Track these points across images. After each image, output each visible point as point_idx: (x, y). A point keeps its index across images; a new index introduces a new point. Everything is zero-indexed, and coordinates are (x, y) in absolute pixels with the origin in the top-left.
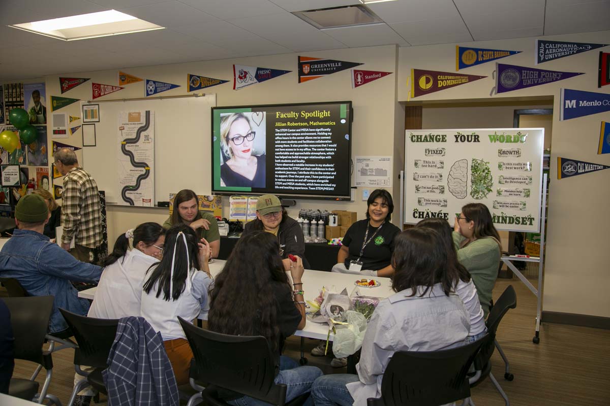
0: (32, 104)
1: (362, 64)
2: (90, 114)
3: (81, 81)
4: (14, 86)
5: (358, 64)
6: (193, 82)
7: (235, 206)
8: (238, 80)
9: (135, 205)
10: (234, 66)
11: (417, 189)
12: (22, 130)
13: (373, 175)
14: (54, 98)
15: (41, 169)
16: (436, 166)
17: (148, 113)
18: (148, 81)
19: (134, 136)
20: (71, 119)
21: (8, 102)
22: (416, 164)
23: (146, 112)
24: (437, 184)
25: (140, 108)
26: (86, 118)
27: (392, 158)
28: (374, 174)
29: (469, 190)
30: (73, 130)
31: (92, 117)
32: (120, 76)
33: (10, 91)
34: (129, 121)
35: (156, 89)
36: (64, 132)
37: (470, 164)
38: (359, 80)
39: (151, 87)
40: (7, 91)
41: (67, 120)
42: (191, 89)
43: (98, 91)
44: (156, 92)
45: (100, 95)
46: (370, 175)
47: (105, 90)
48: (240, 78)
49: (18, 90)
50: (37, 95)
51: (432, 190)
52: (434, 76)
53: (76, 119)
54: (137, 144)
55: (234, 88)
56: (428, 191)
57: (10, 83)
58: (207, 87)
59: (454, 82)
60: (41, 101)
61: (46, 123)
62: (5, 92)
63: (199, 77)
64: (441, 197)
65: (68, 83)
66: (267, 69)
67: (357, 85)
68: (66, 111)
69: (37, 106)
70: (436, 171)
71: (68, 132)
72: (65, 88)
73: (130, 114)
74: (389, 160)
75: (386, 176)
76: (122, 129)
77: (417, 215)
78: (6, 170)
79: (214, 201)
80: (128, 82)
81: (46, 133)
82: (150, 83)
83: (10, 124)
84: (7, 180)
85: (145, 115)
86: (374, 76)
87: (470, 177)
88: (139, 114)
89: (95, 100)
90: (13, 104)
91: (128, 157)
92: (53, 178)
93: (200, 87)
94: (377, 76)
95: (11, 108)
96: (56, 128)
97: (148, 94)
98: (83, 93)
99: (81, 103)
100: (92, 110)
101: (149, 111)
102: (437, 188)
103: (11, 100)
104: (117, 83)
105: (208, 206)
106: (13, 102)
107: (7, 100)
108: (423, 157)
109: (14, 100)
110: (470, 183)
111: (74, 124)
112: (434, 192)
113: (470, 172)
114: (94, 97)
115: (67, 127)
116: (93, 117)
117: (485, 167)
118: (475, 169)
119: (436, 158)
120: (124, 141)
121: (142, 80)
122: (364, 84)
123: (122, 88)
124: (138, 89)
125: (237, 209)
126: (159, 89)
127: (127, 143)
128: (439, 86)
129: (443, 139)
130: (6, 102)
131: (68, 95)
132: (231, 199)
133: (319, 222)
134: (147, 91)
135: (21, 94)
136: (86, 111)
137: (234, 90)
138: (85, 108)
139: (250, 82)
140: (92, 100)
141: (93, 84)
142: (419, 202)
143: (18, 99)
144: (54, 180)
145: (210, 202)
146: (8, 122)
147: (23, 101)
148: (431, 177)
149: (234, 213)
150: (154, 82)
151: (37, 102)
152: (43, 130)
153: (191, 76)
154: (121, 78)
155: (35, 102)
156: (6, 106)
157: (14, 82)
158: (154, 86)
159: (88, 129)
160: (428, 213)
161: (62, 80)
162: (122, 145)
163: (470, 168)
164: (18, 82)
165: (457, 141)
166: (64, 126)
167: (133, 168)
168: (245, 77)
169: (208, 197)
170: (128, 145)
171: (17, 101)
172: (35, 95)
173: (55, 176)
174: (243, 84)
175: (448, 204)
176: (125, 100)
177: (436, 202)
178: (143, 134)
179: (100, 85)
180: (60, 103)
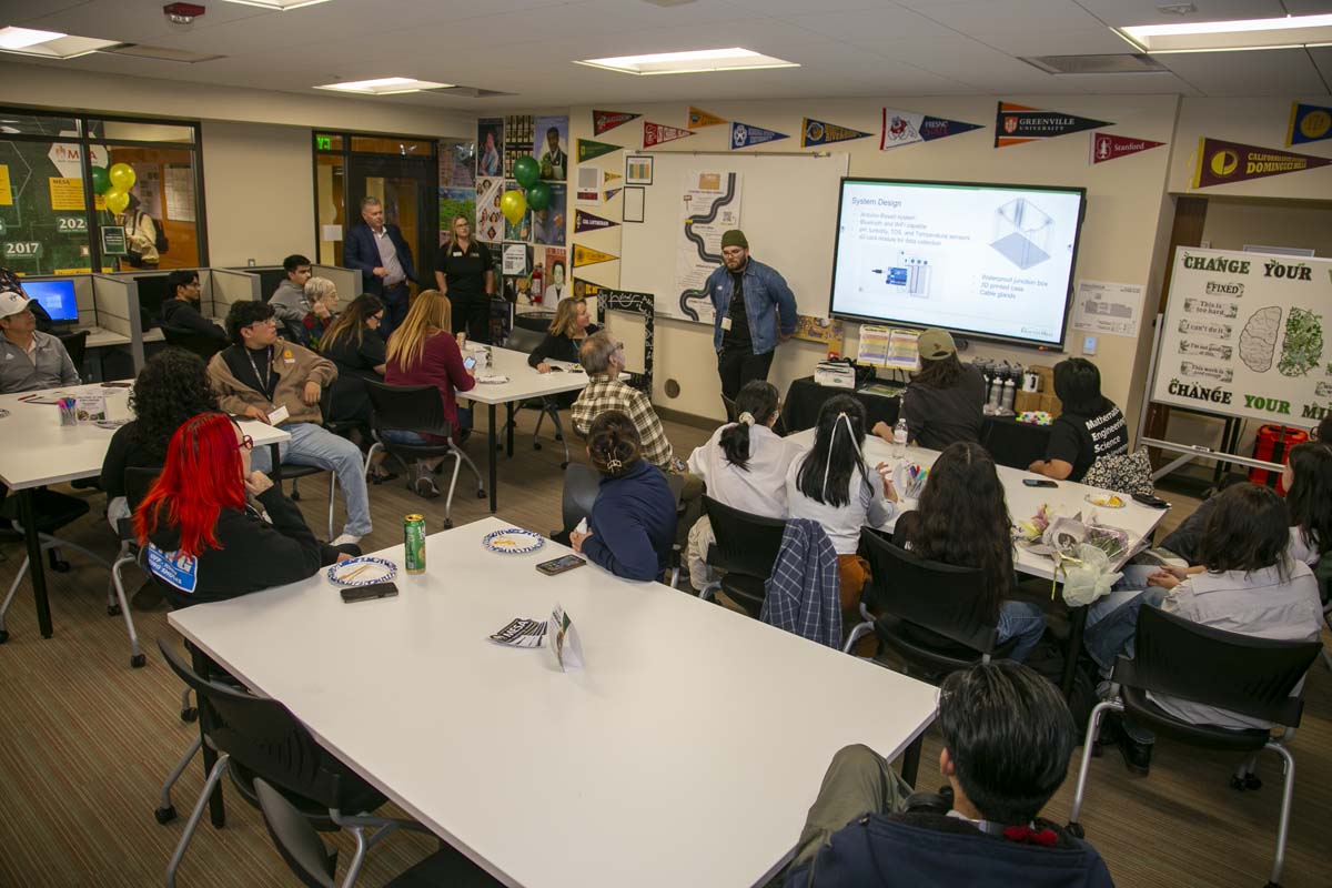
0: (546, 148)
1: (1112, 124)
2: (637, 171)
3: (627, 118)
4: (521, 120)
5: (1104, 124)
6: (811, 132)
7: (868, 342)
8: (889, 133)
9: (701, 321)
10: (885, 110)
11: (1183, 347)
12: (530, 189)
13: (1105, 314)
14: (582, 143)
15: (554, 250)
16: (1222, 313)
17: (732, 177)
18: (736, 125)
19: (707, 212)
20: (607, 177)
21: (511, 143)
22: (1187, 306)
23: (730, 174)
24: (1220, 343)
25: (721, 167)
26: (631, 177)
27: (1143, 288)
28: (1109, 312)
29: (1277, 359)
30: (609, 195)
31: (640, 176)
32: (691, 113)
33: (514, 126)
34: (700, 187)
35: (749, 137)
36: (594, 196)
37: (1286, 315)
38: (1104, 151)
39: (740, 135)
40: (509, 127)
41: (600, 177)
42: (808, 143)
43: (652, 135)
44: (747, 143)
45: (655, 142)
46: (1101, 313)
47: (664, 135)
48: (894, 131)
49: (526, 126)
50: (554, 134)
51: (1209, 351)
52: (1243, 152)
53: (614, 177)
54: (711, 225)
55: (882, 148)
56: (1201, 353)
57: (515, 114)
58: (835, 141)
59: (1278, 167)
60: (560, 144)
61: (565, 179)
62: (506, 128)
63: (822, 124)
64: (1224, 365)
65: (606, 118)
66: (941, 120)
67: (1097, 160)
68: (599, 164)
69: (553, 152)
70: (1221, 321)
71: (601, 196)
72: (601, 128)
73: (702, 176)
74: (1138, 291)
75: (1129, 317)
76: (688, 199)
77: (1175, 389)
78: (509, 251)
79: (831, 328)
80: (704, 124)
81: (565, 194)
82: (739, 127)
83: (511, 178)
84: (510, 266)
85: (727, 179)
86: (1131, 147)
87: (1281, 338)
88: (718, 176)
89: (648, 149)
90: (517, 147)
91: (695, 245)
92: (572, 266)
93: (822, 141)
94: (1136, 147)
95: (513, 152)
96: (582, 190)
97: (734, 146)
98: (628, 137)
99: (626, 152)
100: (642, 166)
101: (734, 174)
102: (1219, 350)
103: (514, 140)
104: (684, 124)
105: (820, 335)
106: (517, 144)
107: (508, 140)
108: (1201, 295)
109: (520, 140)
110: (1279, 348)
111: (611, 186)
112: (1212, 355)
113: (1283, 328)
114: (646, 145)
115: (600, 188)
116: (642, 176)
117: (1312, 323)
118: (1293, 325)
119: (1226, 300)
120: (691, 218)
121: (725, 122)
122: (1110, 158)
123: (692, 133)
124: (719, 136)
125: (871, 346)
126: (753, 140)
127: (695, 222)
128: (1249, 171)
129: (1244, 268)
130: (507, 144)
131: (605, 138)
132: (863, 330)
133: (1006, 383)
134: (734, 141)
135: (530, 132)
136: (632, 166)
137: (881, 152)
138: (631, 161)
139: (910, 139)
140: (641, 148)
141: (646, 124)
142: (1183, 368)
143: (526, 140)
144: (575, 270)
145: (825, 328)
146: (508, 175)
147: (532, 144)
148: (1211, 330)
149: (866, 351)
150: (747, 127)
151: (554, 146)
152: (561, 189)
153: (809, 122)
154: (691, 117)
155: (551, 146)
156: (507, 149)
157: (521, 114)
158: (745, 133)
159: (634, 196)
160: (1195, 389)
161: (597, 115)
162: (687, 224)
163: (1284, 322)
164: (526, 113)
165: (1268, 274)
166: (595, 187)
167: (702, 262)
168: (902, 129)
169: (820, 320)
170: (696, 225)
171: (523, 143)
172: (552, 135)
173: (576, 263)
174: (898, 141)
175: (1235, 378)
176: (696, 153)
177: (1215, 373)
178: (721, 210)
179: (656, 126)
180: (590, 150)
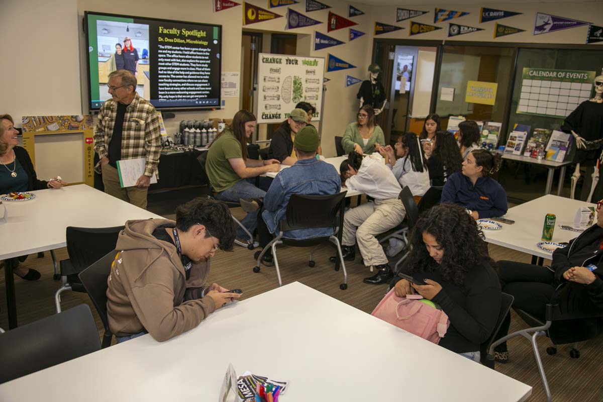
11: (265, 97)
13: (227, 88)
16: (275, 81)
22: (265, 79)
24: (276, 94)
27: (239, 73)
28: (228, 86)
29: (292, 97)
37: (293, 79)
38: (219, 6)
46: (225, 87)
51: (272, 98)
52: (257, 10)
56: (271, 99)
59: (267, 17)
64: (277, 103)
67: (217, 10)
70: (276, 84)
74: (237, 75)
75: (235, 88)
77: (264, 117)
79: (84, 121)
87: (292, 88)
94: (231, 5)
102: (276, 97)
105: (77, 128)
108: (269, 75)
110: (292, 92)
112: (274, 99)
113: (293, 85)
117: (299, 81)
118: (295, 83)
119: (276, 75)
122: (222, 10)
128: (260, 19)
129: (280, 62)
142: (266, 107)
145: (80, 122)
148: (273, 89)
160: (270, 115)
163: (292, 82)
165: (287, 63)
169: (76, 117)
175: (281, 107)
177: (275, 107)
